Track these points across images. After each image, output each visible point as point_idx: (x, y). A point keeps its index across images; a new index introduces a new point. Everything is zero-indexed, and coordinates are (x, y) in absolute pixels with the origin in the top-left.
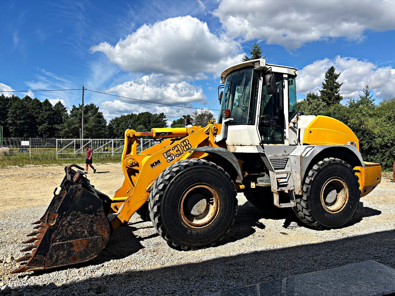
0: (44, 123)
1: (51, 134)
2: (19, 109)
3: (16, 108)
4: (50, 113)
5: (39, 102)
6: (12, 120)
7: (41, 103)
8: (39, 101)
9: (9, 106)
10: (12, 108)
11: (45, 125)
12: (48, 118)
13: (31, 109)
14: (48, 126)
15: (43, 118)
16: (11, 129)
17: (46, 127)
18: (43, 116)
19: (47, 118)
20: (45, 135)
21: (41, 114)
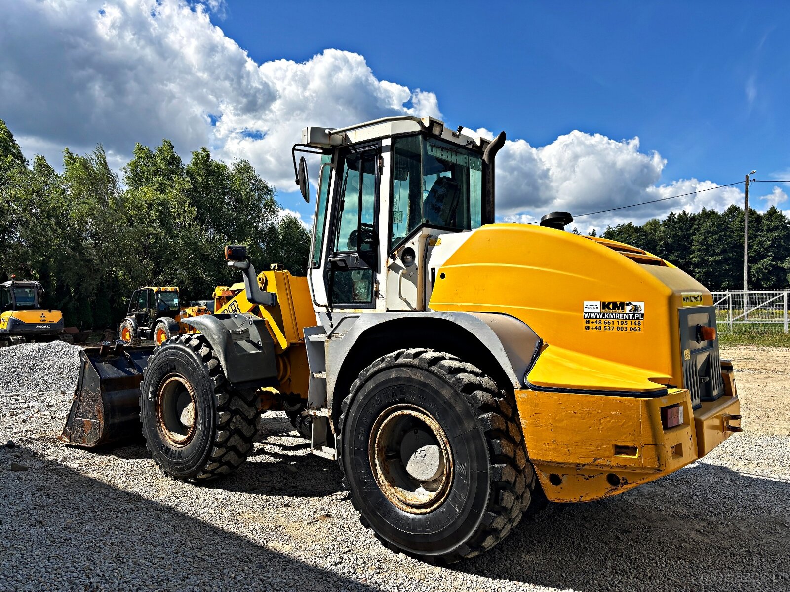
0: (764, 257)
1: (779, 280)
2: (713, 233)
3: (708, 232)
4: (778, 236)
5: (755, 215)
6: (699, 257)
7: (759, 217)
8: (754, 213)
9: (696, 229)
10: (701, 234)
11: (767, 261)
12: (774, 247)
13: (738, 231)
14: (774, 263)
15: (763, 247)
16: (698, 273)
17: (767, 265)
18: (761, 244)
19: (771, 246)
20: (767, 283)
21: (760, 239)
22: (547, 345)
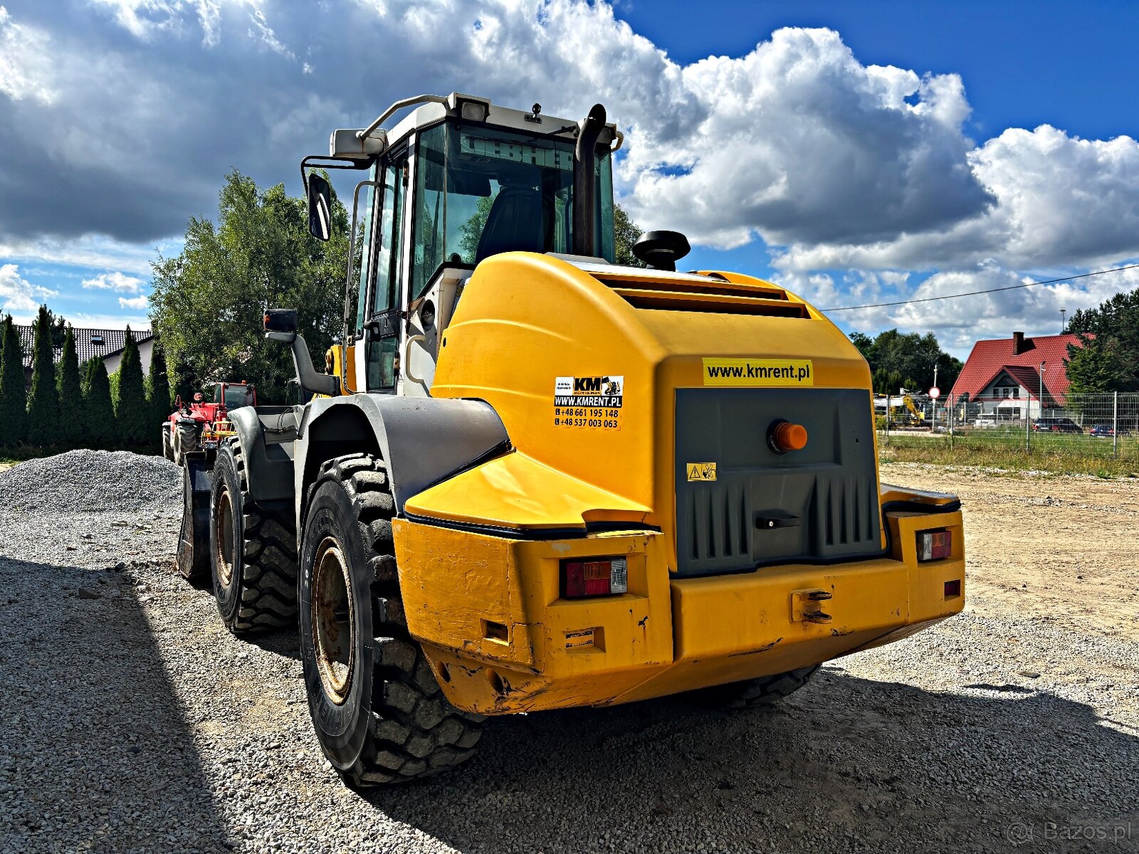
22: (515, 451)
